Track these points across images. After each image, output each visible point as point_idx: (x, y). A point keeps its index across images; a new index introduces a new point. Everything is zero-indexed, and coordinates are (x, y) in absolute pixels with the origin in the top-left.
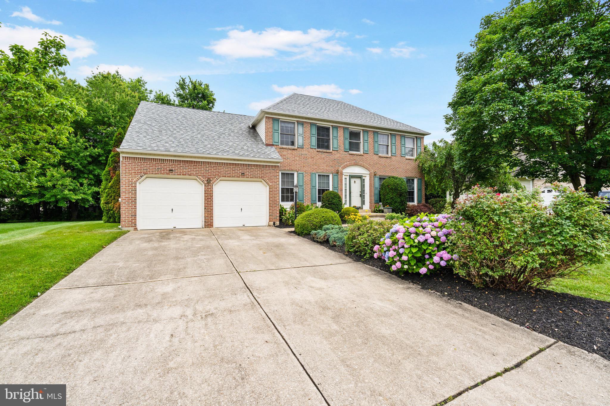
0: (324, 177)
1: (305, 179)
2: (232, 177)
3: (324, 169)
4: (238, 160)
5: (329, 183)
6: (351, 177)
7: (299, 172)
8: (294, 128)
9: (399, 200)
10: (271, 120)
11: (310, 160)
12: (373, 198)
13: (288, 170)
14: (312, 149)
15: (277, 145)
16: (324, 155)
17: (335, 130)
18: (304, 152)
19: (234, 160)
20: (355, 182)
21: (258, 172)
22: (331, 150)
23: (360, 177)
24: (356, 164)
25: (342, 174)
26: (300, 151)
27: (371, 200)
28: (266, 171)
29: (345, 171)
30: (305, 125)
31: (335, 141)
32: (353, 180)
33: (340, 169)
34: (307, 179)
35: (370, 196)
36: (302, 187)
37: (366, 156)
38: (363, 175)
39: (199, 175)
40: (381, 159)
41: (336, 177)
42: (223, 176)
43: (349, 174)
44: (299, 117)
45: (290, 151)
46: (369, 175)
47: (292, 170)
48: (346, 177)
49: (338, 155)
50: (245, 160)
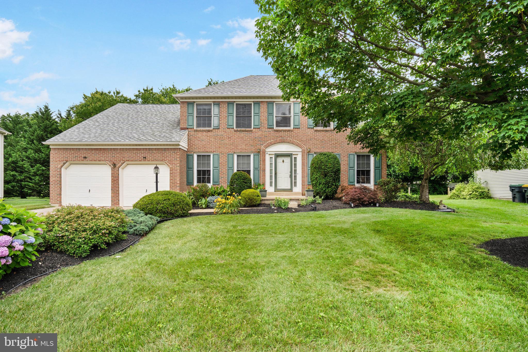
0: (243, 157)
1: (221, 160)
2: (135, 161)
3: (243, 148)
4: (139, 145)
5: (250, 163)
6: (278, 156)
7: (215, 153)
8: (211, 109)
9: (323, 181)
10: (186, 105)
11: (226, 141)
12: (306, 179)
13: (202, 152)
14: (229, 128)
15: (191, 128)
16: (242, 134)
17: (257, 106)
18: (220, 132)
19: (136, 145)
20: (283, 161)
21: (158, 155)
22: (252, 128)
23: (289, 155)
24: (283, 142)
25: (264, 153)
26: (216, 132)
27: (303, 181)
28: (167, 153)
29: (268, 150)
30: (222, 105)
31: (257, 118)
32: (280, 160)
33: (262, 147)
34: (223, 160)
35: (303, 177)
36: (217, 169)
37: (296, 131)
38: (293, 153)
39: (107, 161)
40: (318, 133)
41: (256, 157)
42: (127, 161)
43: (274, 153)
44: (214, 98)
45: (205, 133)
46: (301, 153)
47: (207, 152)
48: (271, 156)
49: (260, 133)
50: (145, 145)
